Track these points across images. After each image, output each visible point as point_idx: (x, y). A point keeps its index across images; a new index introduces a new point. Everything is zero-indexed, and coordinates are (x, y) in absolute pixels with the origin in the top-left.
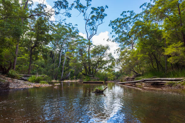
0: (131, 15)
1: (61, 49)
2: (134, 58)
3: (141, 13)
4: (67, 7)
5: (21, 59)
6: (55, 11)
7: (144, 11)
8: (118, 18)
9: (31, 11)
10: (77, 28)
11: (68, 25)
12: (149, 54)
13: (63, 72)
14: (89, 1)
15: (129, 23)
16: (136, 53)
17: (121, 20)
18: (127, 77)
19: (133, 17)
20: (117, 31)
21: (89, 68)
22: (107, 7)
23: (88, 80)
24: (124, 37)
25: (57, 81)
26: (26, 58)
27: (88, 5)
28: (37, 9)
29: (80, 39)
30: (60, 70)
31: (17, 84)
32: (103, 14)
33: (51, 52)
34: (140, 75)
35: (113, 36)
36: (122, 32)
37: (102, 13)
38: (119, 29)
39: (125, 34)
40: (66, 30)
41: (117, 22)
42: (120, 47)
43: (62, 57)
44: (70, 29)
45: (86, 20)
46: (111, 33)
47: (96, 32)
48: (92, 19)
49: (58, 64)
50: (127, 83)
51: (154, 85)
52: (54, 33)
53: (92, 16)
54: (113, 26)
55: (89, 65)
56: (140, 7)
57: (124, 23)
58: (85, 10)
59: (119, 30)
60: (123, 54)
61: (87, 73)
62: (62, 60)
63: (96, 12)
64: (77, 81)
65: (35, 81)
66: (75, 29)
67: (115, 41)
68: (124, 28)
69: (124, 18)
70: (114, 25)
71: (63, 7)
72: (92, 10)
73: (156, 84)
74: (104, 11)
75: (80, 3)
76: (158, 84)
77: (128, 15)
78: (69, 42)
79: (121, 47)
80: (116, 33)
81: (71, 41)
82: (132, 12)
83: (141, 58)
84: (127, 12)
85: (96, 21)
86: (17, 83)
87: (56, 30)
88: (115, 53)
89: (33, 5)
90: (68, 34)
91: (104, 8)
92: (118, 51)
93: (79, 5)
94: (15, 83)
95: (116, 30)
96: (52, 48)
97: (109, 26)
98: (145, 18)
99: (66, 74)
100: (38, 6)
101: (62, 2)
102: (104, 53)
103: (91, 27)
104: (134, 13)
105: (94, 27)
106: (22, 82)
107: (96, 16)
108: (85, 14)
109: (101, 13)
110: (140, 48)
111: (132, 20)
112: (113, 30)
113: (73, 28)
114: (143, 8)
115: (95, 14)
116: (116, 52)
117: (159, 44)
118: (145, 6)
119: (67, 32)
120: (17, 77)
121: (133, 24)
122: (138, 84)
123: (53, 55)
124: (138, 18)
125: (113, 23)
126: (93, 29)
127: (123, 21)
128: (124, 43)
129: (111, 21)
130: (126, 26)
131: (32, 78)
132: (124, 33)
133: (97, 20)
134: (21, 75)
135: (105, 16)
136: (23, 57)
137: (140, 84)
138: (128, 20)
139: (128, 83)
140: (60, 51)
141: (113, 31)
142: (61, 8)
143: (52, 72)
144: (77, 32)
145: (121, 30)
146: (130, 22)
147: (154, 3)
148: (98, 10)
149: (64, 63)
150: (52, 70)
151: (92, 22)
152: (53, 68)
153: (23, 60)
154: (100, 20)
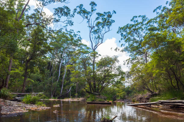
0: (143, 20)
1: (61, 60)
2: (148, 74)
3: (155, 18)
4: (68, 15)
5: (15, 73)
6: (55, 18)
7: (158, 15)
8: (127, 25)
9: (27, 17)
10: (79, 35)
11: (69, 32)
12: (166, 70)
13: (62, 87)
14: (94, 6)
15: (141, 30)
16: (150, 68)
17: (131, 26)
18: (140, 96)
19: (146, 22)
20: (127, 39)
21: (94, 84)
22: (115, 12)
23: (93, 99)
24: (135, 45)
25: (56, 100)
26: (20, 72)
27: (92, 11)
28: (34, 14)
29: (84, 47)
30: (59, 84)
31: (10, 107)
32: (110, 21)
33: (49, 63)
34: (156, 95)
35: (122, 45)
36: (132, 40)
37: (109, 19)
38: (129, 36)
39: (137, 42)
40: (67, 38)
41: (127, 28)
42: (130, 57)
43: (61, 69)
44: (71, 36)
45: (90, 27)
46: (120, 42)
47: (102, 41)
48: (98, 26)
49: (57, 77)
50: (140, 105)
51: (173, 108)
52: (53, 41)
53: (97, 22)
54: (122, 34)
55: (94, 81)
56: (154, 11)
57: (134, 30)
58: (89, 16)
59: (129, 38)
60: (134, 66)
61: (92, 91)
62: (61, 73)
63: (102, 19)
64: (80, 100)
65: (30, 102)
66: (78, 36)
67: (125, 51)
68: (135, 36)
69: (136, 24)
70: (123, 32)
71: (64, 14)
72: (97, 16)
73: (176, 108)
74: (112, 17)
75: (84, 8)
76: (179, 108)
77: (140, 20)
78: (70, 52)
79: (132, 57)
80: (126, 41)
81: (72, 50)
82: (144, 17)
83: (157, 75)
84: (138, 17)
85: (101, 28)
86: (9, 105)
87: (55, 38)
88: (124, 64)
89: (30, 10)
90: (69, 42)
91: (112, 14)
92: (129, 61)
93: (82, 10)
94: (7, 105)
95: (125, 37)
96: (51, 58)
97: (117, 33)
98: (160, 24)
99: (66, 90)
100: (35, 11)
101: (64, 9)
102: (111, 66)
103: (97, 35)
104: (147, 18)
105: (100, 35)
106: (15, 104)
107: (102, 22)
108: (89, 20)
109: (107, 19)
110: (155, 62)
111: (144, 26)
112: (122, 37)
113: (75, 35)
114: (157, 12)
115: (100, 20)
116: (126, 63)
117: (178, 58)
118: (160, 9)
119: (68, 40)
120: (10, 97)
121: (146, 30)
122: (153, 106)
123: (51, 66)
124: (152, 24)
125: (122, 30)
126: (99, 37)
127: (134, 28)
128: (135, 53)
129: (119, 27)
130: (137, 33)
131: (26, 98)
132: (135, 41)
133: (103, 27)
134: (14, 95)
135: (113, 22)
136: (17, 71)
137: (157, 106)
138: (139, 26)
139: (142, 105)
140: (59, 62)
141: (122, 39)
142: (62, 15)
143: (49, 86)
144: (79, 40)
145: (132, 38)
146: (142, 28)
147: (171, 6)
148: (104, 15)
149: (64, 77)
150: (50, 85)
151: (97, 29)
152: (51, 83)
153: (17, 74)
154: (106, 27)
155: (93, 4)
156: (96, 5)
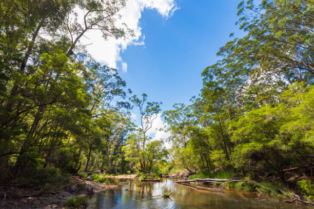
0: (182, 107)
3: (191, 105)
7: (193, 103)
8: (170, 110)
14: (145, 97)
15: (180, 114)
17: (173, 112)
19: (184, 108)
22: (162, 103)
27: (144, 100)
32: (158, 109)
34: (193, 174)
35: (165, 126)
38: (171, 119)
39: (178, 125)
41: (169, 113)
42: (172, 136)
45: (142, 113)
50: (182, 182)
51: (205, 185)
54: (166, 117)
56: (190, 100)
58: (141, 104)
67: (167, 131)
68: (176, 119)
72: (147, 105)
73: (207, 184)
74: (159, 107)
75: (137, 98)
77: (180, 106)
82: (183, 104)
84: (178, 105)
91: (159, 104)
92: (170, 139)
93: (135, 99)
97: (162, 116)
104: (185, 106)
108: (141, 108)
111: (183, 112)
112: (166, 120)
114: (192, 101)
118: (194, 99)
121: (184, 115)
122: (192, 183)
126: (148, 121)
127: (175, 113)
130: (178, 117)
132: (176, 124)
133: (152, 115)
135: (160, 110)
137: (194, 183)
138: (179, 111)
139: (184, 182)
141: (165, 122)
148: (153, 105)
154: (154, 114)
155: (145, 95)
156: (147, 96)
